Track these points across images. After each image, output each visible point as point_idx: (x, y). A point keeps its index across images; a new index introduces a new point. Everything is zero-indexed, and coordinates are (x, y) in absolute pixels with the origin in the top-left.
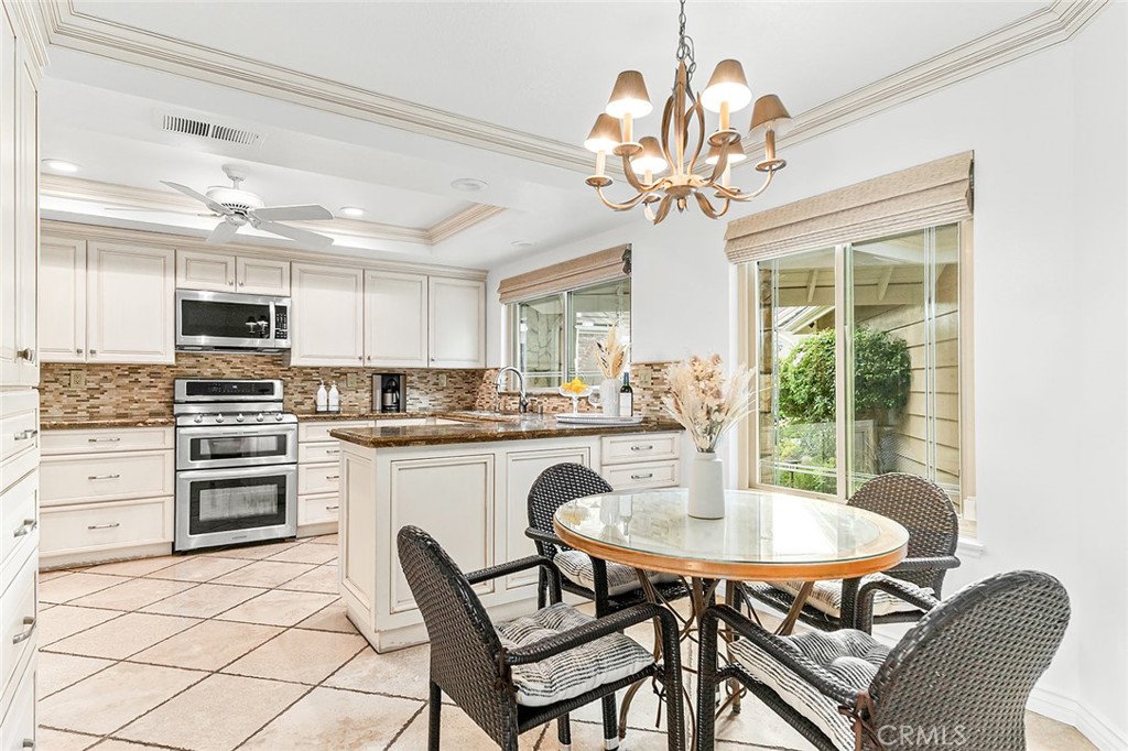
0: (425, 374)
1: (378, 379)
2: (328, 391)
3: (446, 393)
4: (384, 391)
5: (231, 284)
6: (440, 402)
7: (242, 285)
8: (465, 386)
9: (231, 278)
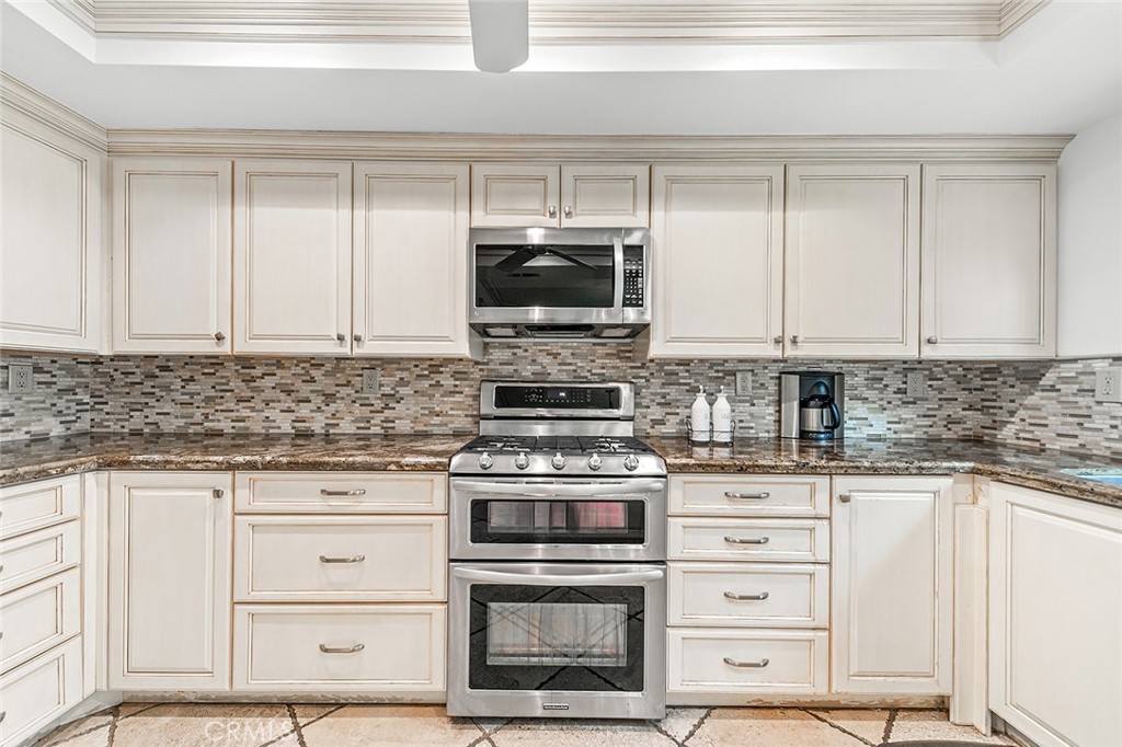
0: (879, 373)
1: (793, 383)
2: (711, 404)
3: (922, 408)
4: (804, 404)
5: (552, 215)
6: (909, 426)
7: (568, 215)
8: (962, 396)
9: (552, 204)
